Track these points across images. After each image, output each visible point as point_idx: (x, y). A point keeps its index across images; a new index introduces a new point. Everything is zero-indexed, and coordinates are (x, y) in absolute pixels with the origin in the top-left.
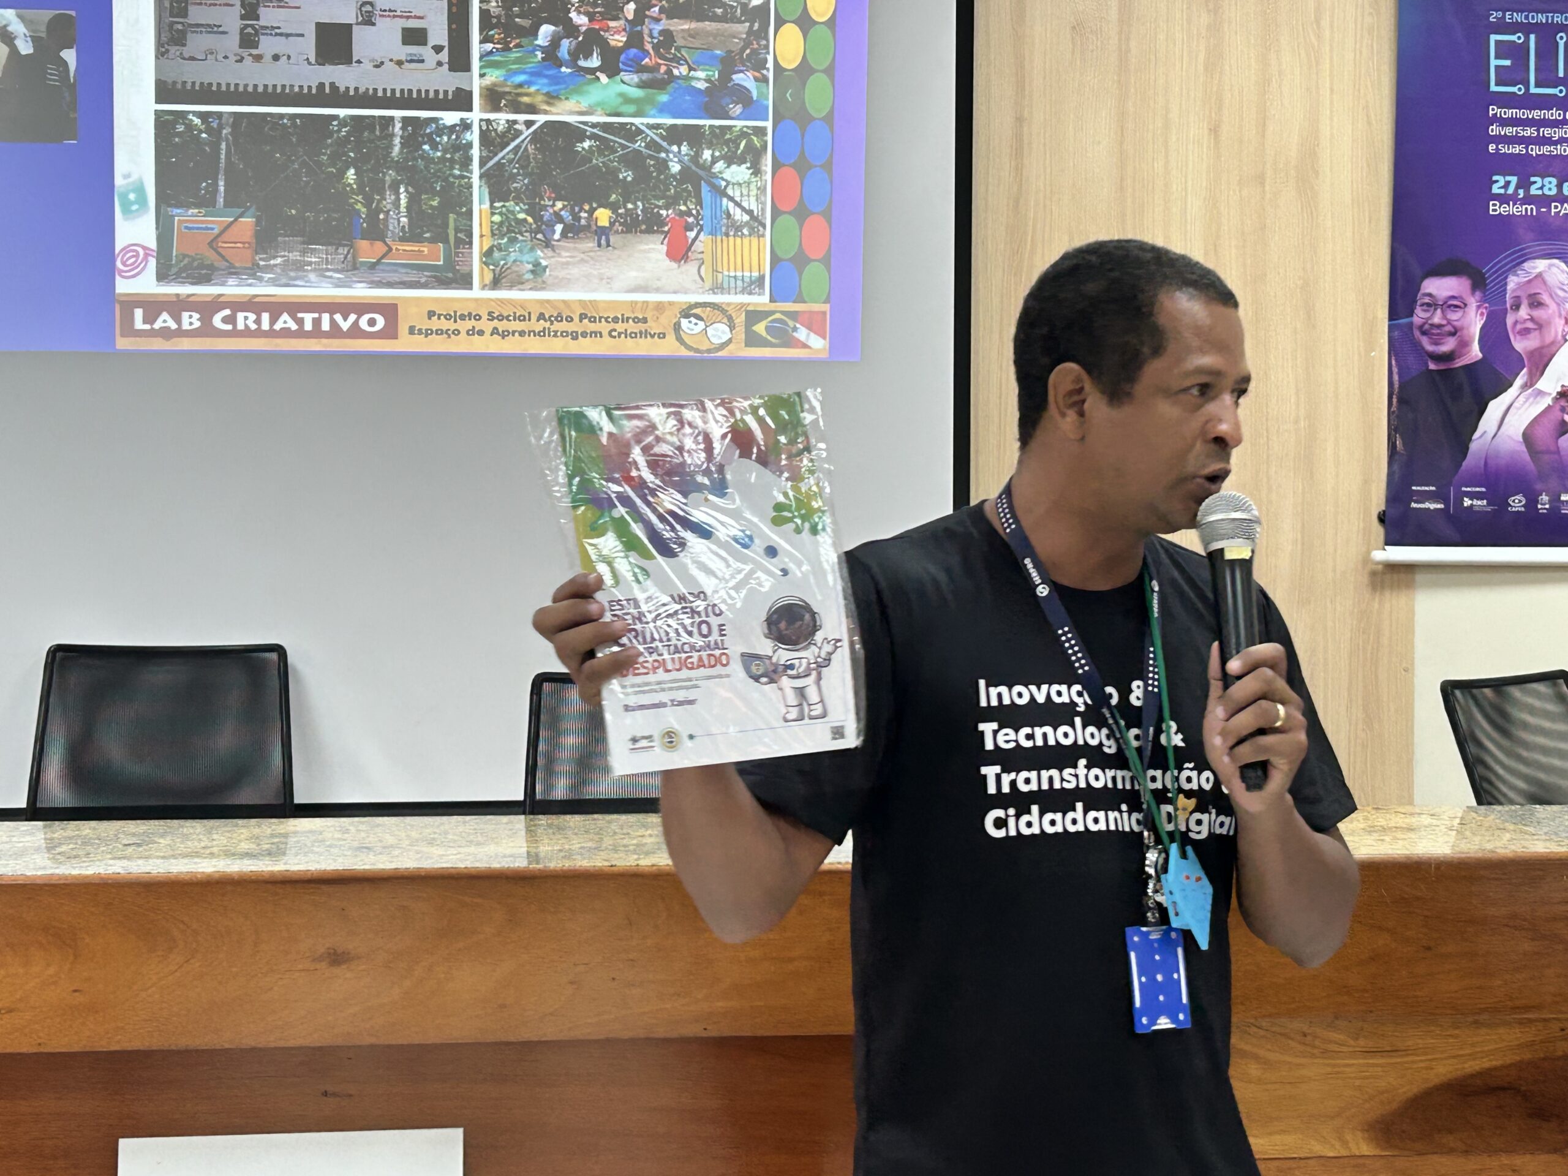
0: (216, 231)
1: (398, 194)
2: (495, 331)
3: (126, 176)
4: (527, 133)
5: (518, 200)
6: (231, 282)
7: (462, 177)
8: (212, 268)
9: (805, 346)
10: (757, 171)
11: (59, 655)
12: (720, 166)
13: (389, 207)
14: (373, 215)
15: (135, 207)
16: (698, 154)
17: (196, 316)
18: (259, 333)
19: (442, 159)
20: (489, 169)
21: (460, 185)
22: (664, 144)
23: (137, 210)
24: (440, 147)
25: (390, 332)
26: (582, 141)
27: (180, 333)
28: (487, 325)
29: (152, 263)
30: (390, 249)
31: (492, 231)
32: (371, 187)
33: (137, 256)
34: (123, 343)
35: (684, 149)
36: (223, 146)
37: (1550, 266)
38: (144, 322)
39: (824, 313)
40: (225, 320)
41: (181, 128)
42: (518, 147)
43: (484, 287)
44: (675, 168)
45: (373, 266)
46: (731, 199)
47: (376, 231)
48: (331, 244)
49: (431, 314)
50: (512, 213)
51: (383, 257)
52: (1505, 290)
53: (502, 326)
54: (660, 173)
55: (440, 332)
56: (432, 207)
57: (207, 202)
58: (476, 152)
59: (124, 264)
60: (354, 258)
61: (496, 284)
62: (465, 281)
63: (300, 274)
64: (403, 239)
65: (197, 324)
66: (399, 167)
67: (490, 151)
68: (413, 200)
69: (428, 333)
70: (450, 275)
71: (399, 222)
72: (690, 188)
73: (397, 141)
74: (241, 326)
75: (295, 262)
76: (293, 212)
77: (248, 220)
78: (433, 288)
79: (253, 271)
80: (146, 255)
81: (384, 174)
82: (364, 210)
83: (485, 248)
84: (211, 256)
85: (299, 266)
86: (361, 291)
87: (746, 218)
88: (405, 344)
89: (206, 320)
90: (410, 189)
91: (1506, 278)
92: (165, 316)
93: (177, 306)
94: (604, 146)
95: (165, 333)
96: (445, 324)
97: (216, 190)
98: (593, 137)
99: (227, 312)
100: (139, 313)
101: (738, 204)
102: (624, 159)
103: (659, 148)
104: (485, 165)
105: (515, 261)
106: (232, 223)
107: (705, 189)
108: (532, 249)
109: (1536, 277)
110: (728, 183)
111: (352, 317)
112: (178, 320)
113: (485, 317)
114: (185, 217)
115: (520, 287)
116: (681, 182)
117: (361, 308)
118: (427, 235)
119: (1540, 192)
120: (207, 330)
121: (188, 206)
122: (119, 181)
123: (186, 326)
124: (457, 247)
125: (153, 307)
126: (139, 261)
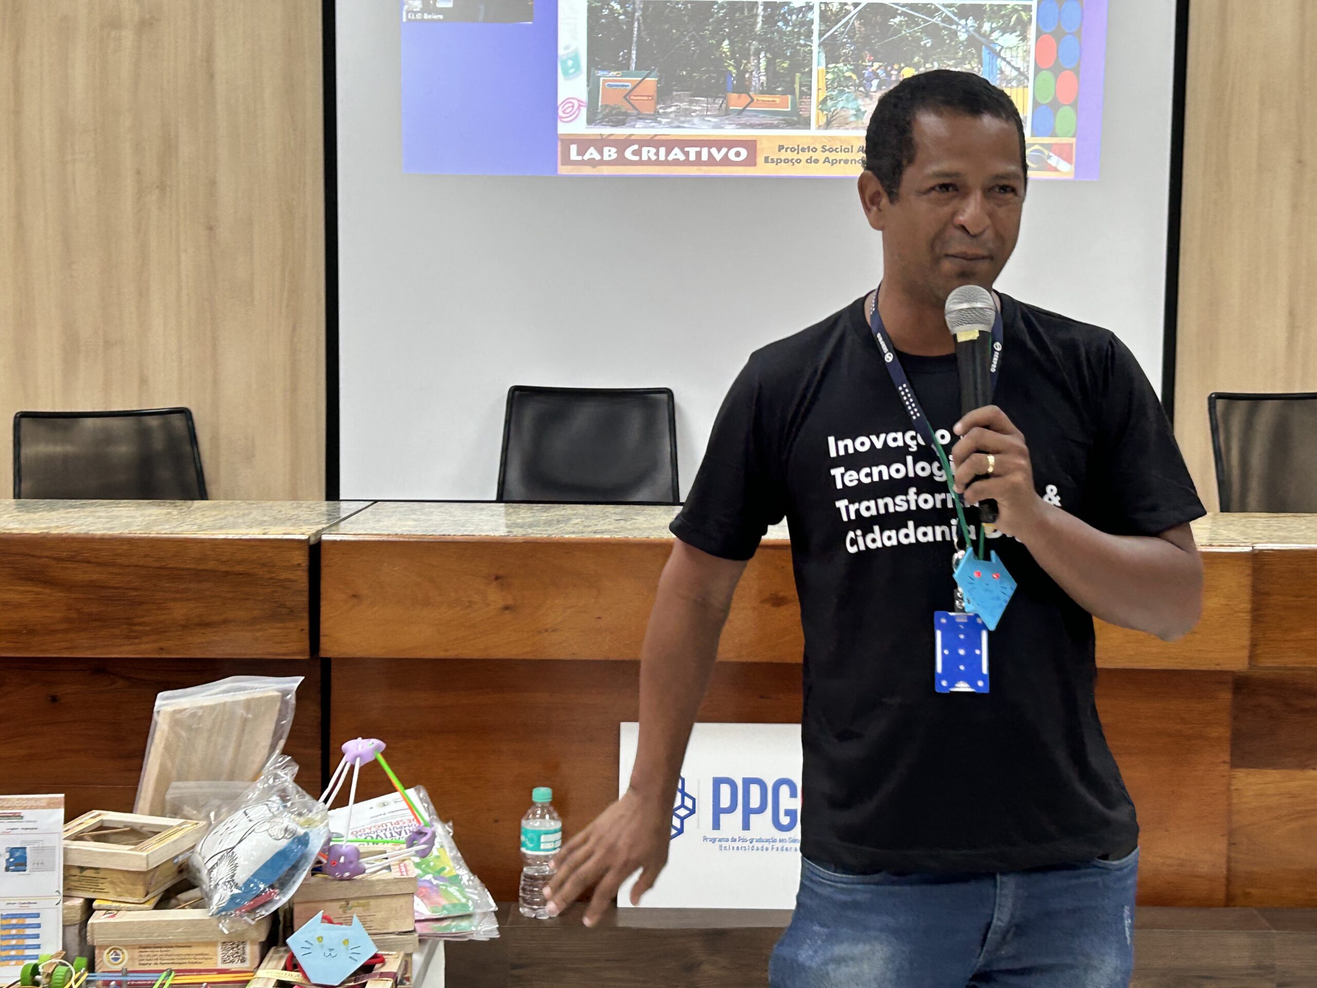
0: (630, 87)
1: (759, 59)
2: (827, 160)
3: (567, 48)
4: (854, 12)
5: (846, 62)
6: (639, 124)
7: (806, 45)
8: (626, 115)
9: (1055, 170)
10: (1024, 38)
11: (517, 393)
12: (996, 35)
13: (752, 68)
14: (741, 74)
15: (572, 71)
16: (980, 27)
17: (614, 150)
18: (658, 163)
19: (792, 32)
20: (825, 39)
21: (804, 52)
22: (956, 19)
23: (574, 73)
24: (791, 24)
25: (751, 161)
26: (894, 17)
27: (602, 162)
28: (821, 157)
29: (584, 111)
30: (752, 100)
31: (827, 85)
32: (741, 54)
33: (573, 106)
34: (563, 170)
35: (971, 22)
36: (636, 25)
38: (578, 154)
39: (1071, 145)
40: (634, 153)
41: (606, 12)
42: (848, 22)
43: (819, 127)
44: (963, 36)
45: (740, 112)
46: (1004, 59)
47: (743, 87)
48: (711, 97)
49: (781, 148)
50: (842, 71)
51: (747, 106)
53: (832, 156)
54: (952, 40)
55: (786, 161)
56: (783, 68)
57: (623, 66)
58: (816, 28)
59: (564, 112)
60: (727, 107)
61: (828, 125)
62: (806, 123)
63: (688, 119)
64: (762, 93)
65: (614, 156)
66: (762, 39)
67: (827, 26)
68: (770, 63)
69: (778, 161)
70: (795, 119)
71: (759, 80)
72: (974, 51)
73: (760, 19)
74: (645, 158)
75: (686, 109)
76: (684, 73)
77: (652, 80)
78: (782, 128)
79: (655, 117)
80: (580, 106)
81: (750, 44)
82: (734, 71)
83: (820, 99)
84: (625, 107)
85: (688, 113)
86: (730, 131)
87: (1015, 73)
88: (762, 170)
89: (621, 152)
90: (768, 55)
92: (592, 150)
93: (600, 143)
94: (912, 21)
95: (592, 163)
96: (790, 155)
97: (630, 58)
98: (904, 14)
99: (636, 147)
100: (574, 148)
101: (1009, 63)
102: (924, 30)
103: (951, 22)
104: (823, 35)
105: (843, 108)
106: (641, 82)
107: (985, 52)
108: (855, 99)
110: (1002, 47)
111: (724, 150)
112: (601, 153)
113: (820, 149)
114: (606, 77)
115: (847, 126)
116: (967, 47)
117: (731, 144)
118: (780, 89)
120: (621, 160)
121: (609, 69)
122: (561, 51)
123: (606, 158)
124: (800, 98)
125: (584, 143)
126: (573, 111)
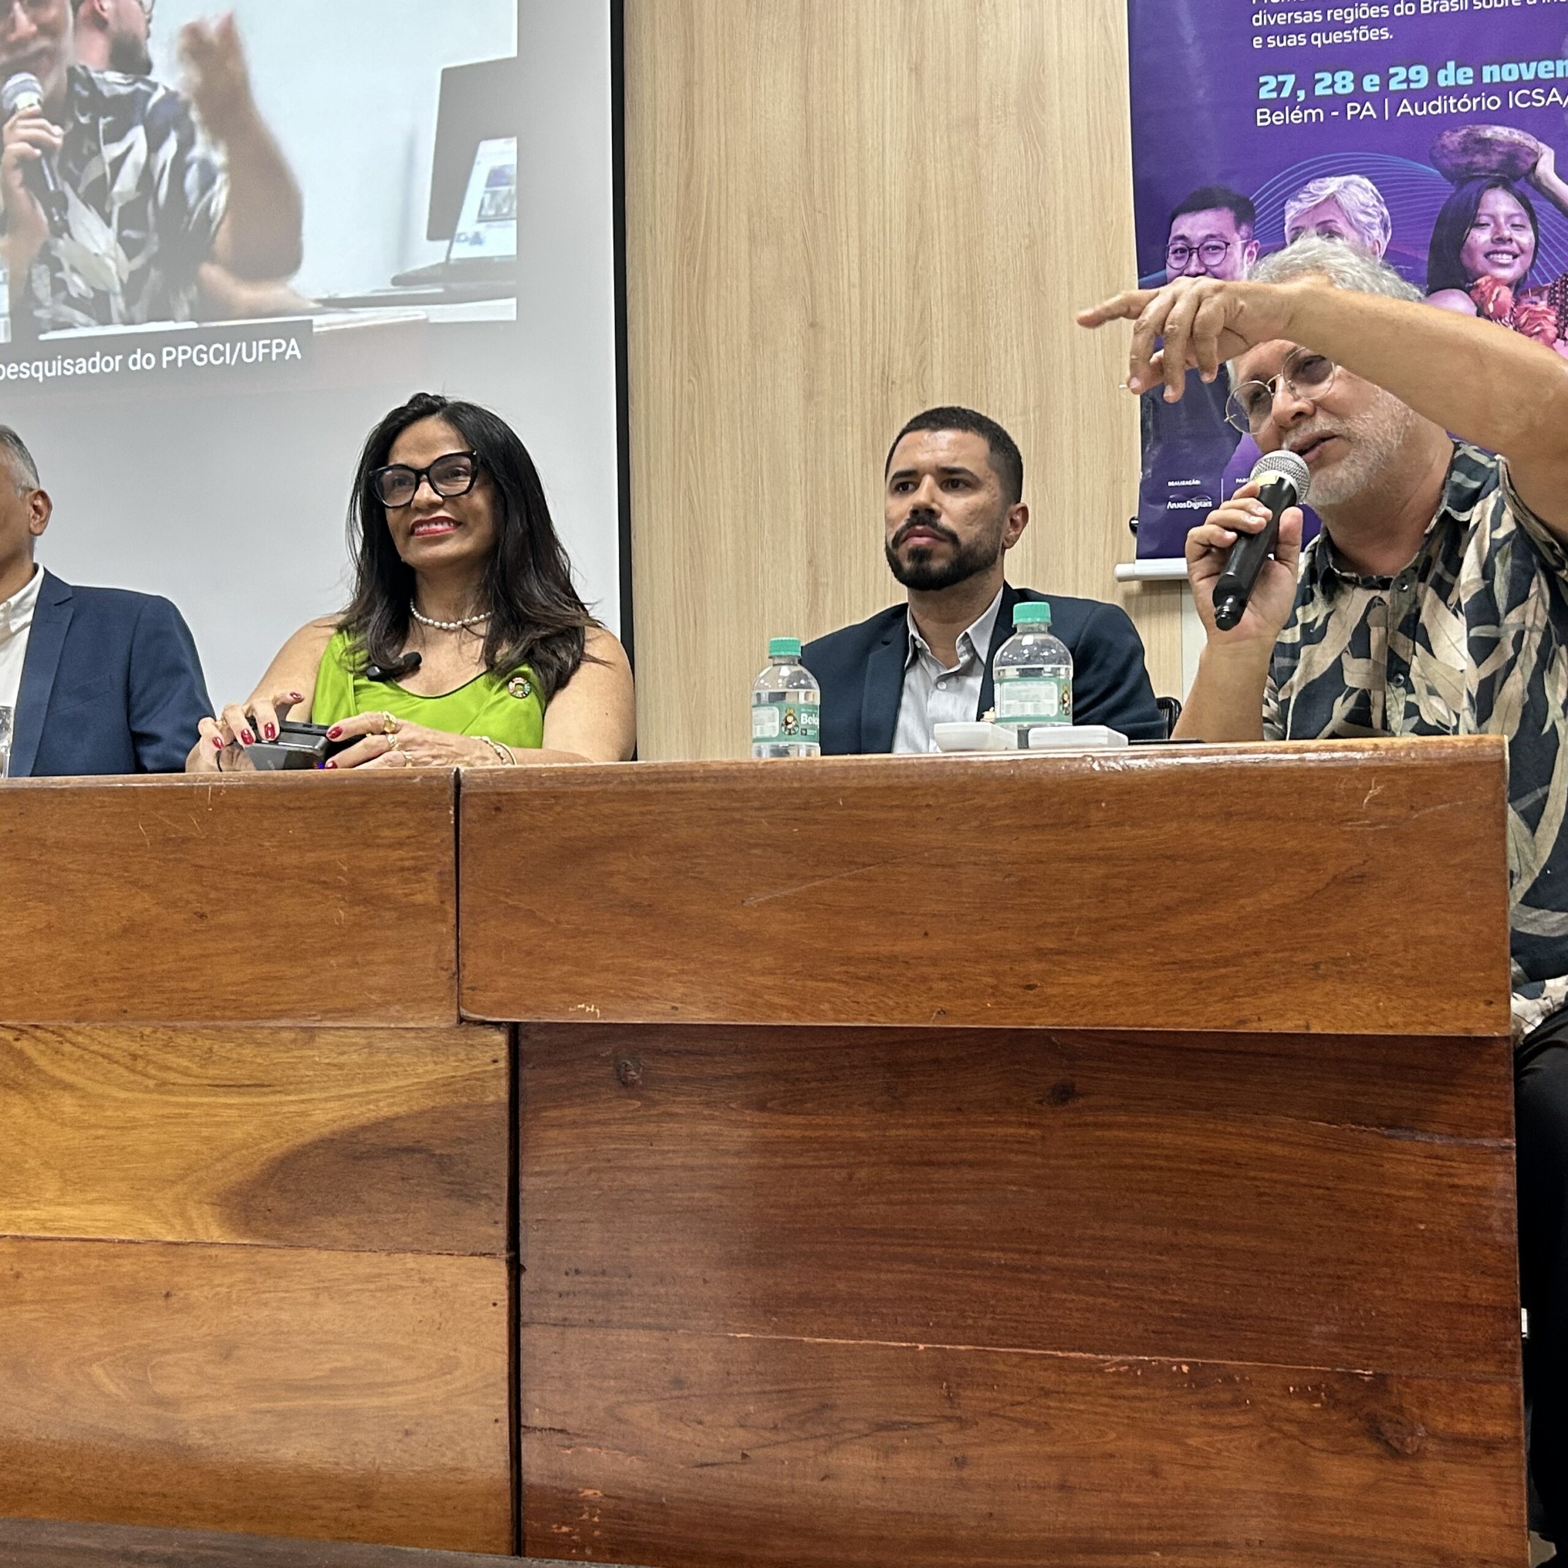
37: (1346, 185)
52: (1283, 220)
91: (1283, 204)
109: (1327, 200)
119: (1329, 92)
